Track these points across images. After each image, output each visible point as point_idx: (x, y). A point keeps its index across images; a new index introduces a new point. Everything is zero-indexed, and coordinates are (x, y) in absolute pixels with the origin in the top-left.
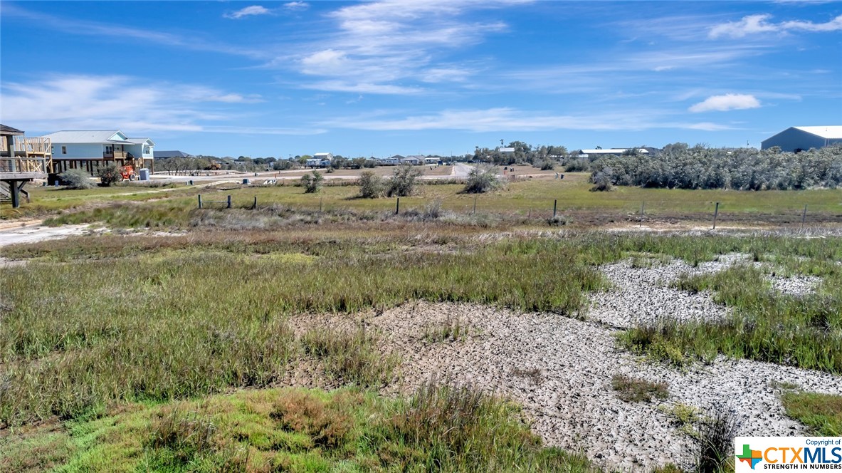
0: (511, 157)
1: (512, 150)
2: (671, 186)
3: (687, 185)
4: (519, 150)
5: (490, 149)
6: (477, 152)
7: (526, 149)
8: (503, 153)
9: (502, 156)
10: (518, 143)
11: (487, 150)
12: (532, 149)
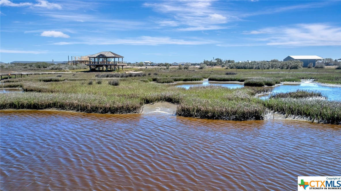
0: (215, 63)
1: (216, 61)
2: (242, 68)
3: (245, 68)
4: (218, 61)
5: (209, 61)
6: (205, 61)
7: (221, 61)
8: (213, 62)
9: (212, 63)
10: (218, 59)
11: (207, 61)
12: (223, 61)
